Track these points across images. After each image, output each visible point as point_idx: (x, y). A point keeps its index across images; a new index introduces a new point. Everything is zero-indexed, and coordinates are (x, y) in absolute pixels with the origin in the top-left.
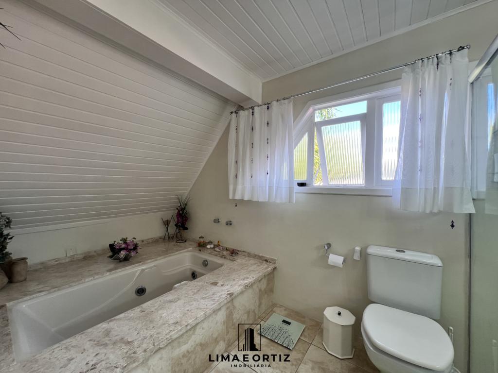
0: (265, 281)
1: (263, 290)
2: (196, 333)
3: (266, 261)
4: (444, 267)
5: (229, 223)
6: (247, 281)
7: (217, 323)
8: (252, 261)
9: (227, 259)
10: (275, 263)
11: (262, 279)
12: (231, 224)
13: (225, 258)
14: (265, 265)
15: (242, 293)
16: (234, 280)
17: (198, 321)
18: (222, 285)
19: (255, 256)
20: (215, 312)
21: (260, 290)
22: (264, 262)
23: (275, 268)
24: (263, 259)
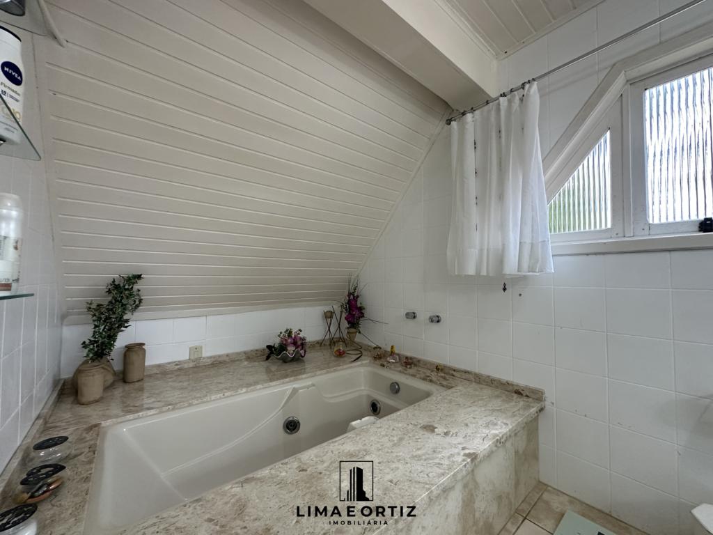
0: (523, 437)
3: (518, 393)
7: (447, 517)
9: (436, 383)
10: (539, 399)
11: (521, 429)
12: (438, 321)
13: (431, 381)
14: (518, 402)
16: (467, 425)
19: (492, 383)
22: (515, 396)
23: (541, 410)
24: (511, 388)
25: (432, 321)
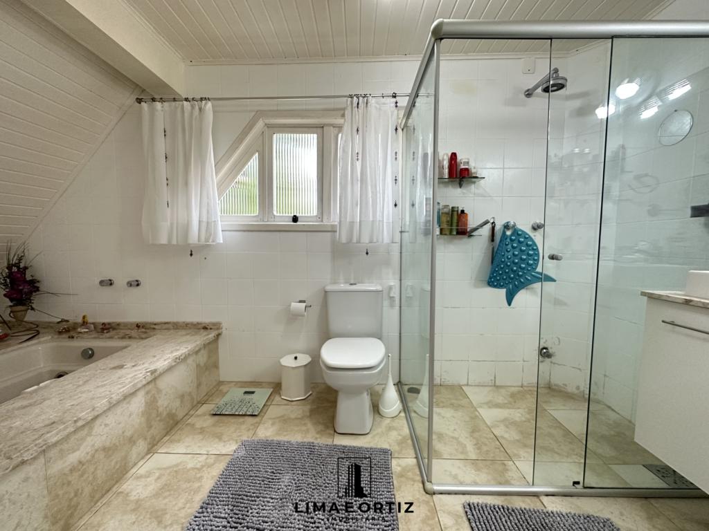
0: (204, 353)
1: (202, 364)
2: (94, 432)
3: (205, 328)
5: (134, 284)
6: (177, 354)
7: (130, 415)
8: (182, 333)
9: (135, 338)
10: (218, 329)
11: (200, 350)
12: (138, 285)
13: (130, 338)
14: (204, 333)
15: (170, 369)
16: (155, 356)
17: (96, 413)
18: (133, 366)
19: (187, 326)
21: (198, 366)
22: (202, 330)
23: (219, 335)
24: (200, 326)
25: (131, 285)
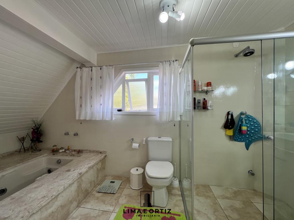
0: (100, 164)
1: (99, 169)
2: (58, 200)
3: (101, 153)
4: (173, 141)
5: (76, 135)
6: (89, 165)
7: (71, 191)
8: (92, 154)
9: (76, 156)
10: (105, 153)
11: (98, 163)
12: (77, 135)
13: (74, 156)
14: (100, 155)
15: (87, 172)
16: (81, 166)
17: (59, 192)
18: (74, 170)
19: (94, 152)
20: (70, 185)
21: (97, 169)
22: (100, 154)
23: (106, 156)
24: (99, 152)
